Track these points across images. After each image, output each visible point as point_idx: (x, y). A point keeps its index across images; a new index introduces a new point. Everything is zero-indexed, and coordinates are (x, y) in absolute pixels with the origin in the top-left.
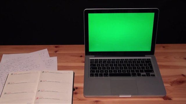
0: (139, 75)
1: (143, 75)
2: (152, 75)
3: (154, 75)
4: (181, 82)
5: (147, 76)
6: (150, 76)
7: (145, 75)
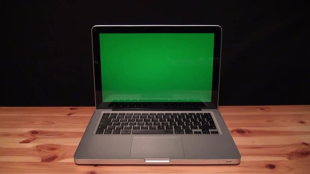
0: (188, 132)
1: (196, 133)
2: (213, 132)
3: (217, 133)
4: (304, 154)
5: (204, 133)
6: (209, 133)
7: (200, 133)
